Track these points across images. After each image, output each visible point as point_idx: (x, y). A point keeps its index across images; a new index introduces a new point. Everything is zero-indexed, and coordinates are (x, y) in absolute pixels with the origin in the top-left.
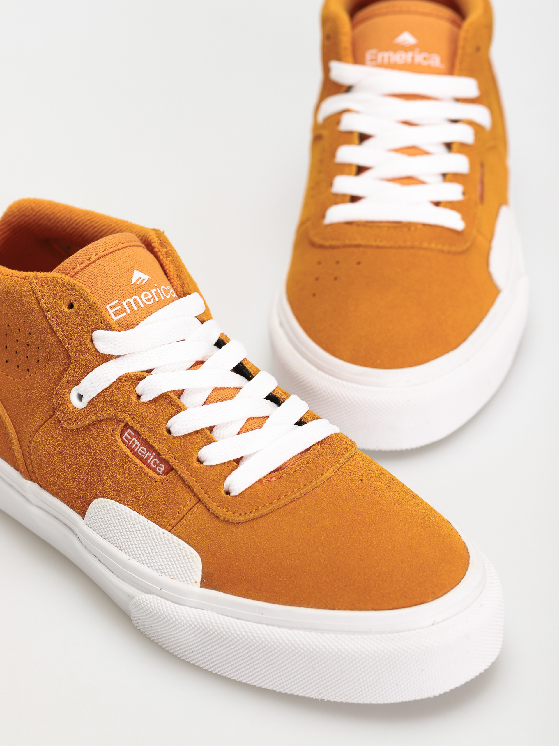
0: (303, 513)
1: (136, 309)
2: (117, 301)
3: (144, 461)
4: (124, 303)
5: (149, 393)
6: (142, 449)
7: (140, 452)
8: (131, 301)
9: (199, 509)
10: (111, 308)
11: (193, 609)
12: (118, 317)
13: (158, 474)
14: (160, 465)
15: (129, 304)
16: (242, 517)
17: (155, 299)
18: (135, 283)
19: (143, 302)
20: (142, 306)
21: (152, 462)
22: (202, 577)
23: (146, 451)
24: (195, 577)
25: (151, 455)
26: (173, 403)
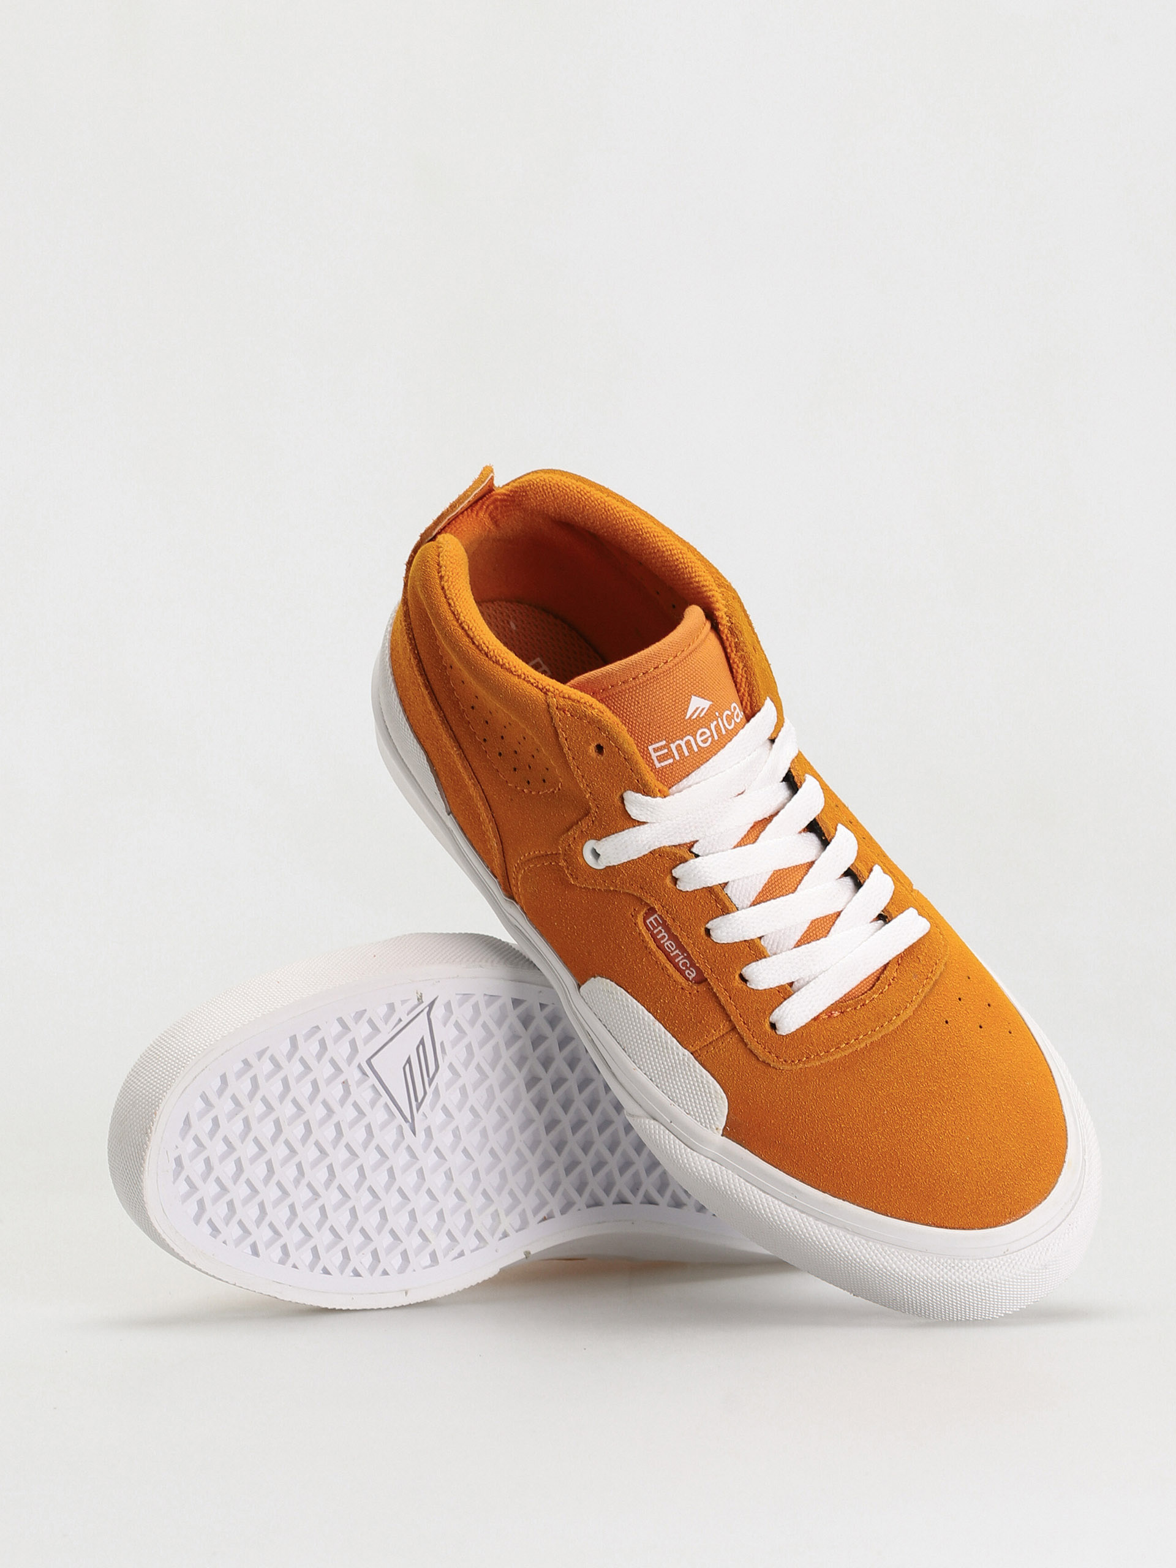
0: (865, 1071)
1: (687, 754)
2: (664, 742)
3: (671, 960)
4: (673, 746)
5: (689, 883)
6: (670, 944)
7: (667, 946)
8: (682, 743)
9: (732, 1039)
10: (655, 750)
11: (709, 1161)
12: (663, 764)
13: (687, 979)
14: (691, 969)
15: (679, 747)
16: (788, 1065)
17: (714, 737)
18: (690, 717)
19: (697, 744)
20: (696, 749)
21: (681, 962)
22: (726, 1123)
23: (675, 947)
24: (717, 1123)
25: (680, 954)
26: (718, 900)
